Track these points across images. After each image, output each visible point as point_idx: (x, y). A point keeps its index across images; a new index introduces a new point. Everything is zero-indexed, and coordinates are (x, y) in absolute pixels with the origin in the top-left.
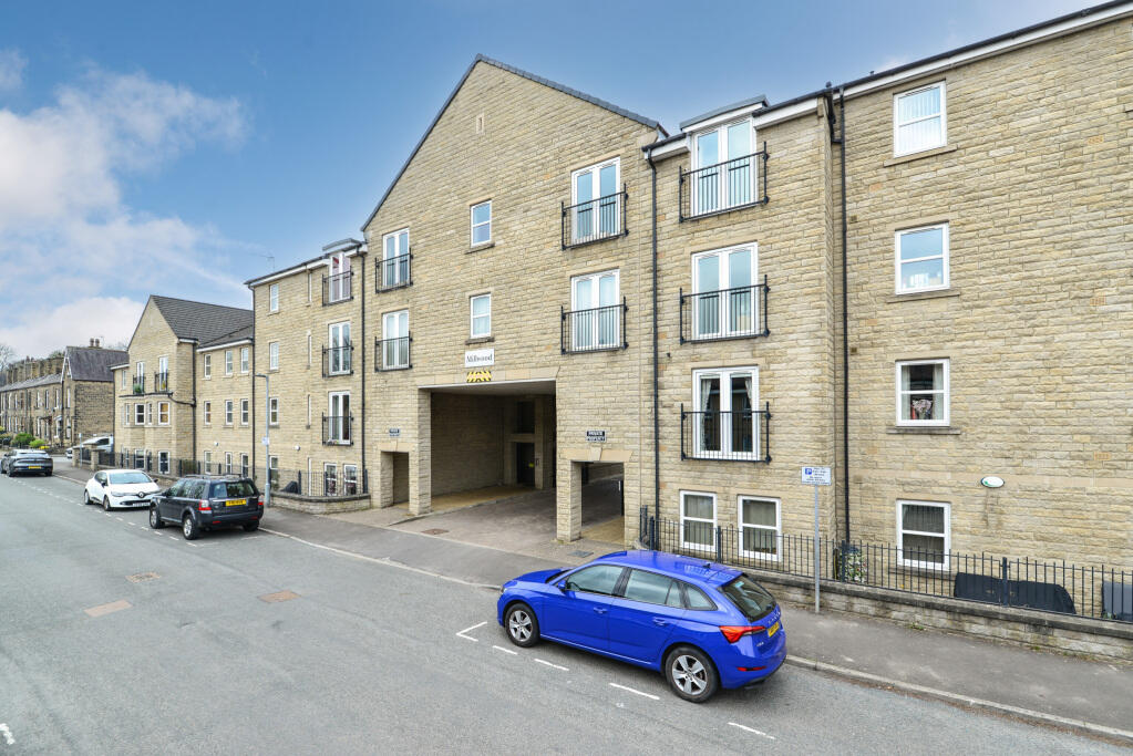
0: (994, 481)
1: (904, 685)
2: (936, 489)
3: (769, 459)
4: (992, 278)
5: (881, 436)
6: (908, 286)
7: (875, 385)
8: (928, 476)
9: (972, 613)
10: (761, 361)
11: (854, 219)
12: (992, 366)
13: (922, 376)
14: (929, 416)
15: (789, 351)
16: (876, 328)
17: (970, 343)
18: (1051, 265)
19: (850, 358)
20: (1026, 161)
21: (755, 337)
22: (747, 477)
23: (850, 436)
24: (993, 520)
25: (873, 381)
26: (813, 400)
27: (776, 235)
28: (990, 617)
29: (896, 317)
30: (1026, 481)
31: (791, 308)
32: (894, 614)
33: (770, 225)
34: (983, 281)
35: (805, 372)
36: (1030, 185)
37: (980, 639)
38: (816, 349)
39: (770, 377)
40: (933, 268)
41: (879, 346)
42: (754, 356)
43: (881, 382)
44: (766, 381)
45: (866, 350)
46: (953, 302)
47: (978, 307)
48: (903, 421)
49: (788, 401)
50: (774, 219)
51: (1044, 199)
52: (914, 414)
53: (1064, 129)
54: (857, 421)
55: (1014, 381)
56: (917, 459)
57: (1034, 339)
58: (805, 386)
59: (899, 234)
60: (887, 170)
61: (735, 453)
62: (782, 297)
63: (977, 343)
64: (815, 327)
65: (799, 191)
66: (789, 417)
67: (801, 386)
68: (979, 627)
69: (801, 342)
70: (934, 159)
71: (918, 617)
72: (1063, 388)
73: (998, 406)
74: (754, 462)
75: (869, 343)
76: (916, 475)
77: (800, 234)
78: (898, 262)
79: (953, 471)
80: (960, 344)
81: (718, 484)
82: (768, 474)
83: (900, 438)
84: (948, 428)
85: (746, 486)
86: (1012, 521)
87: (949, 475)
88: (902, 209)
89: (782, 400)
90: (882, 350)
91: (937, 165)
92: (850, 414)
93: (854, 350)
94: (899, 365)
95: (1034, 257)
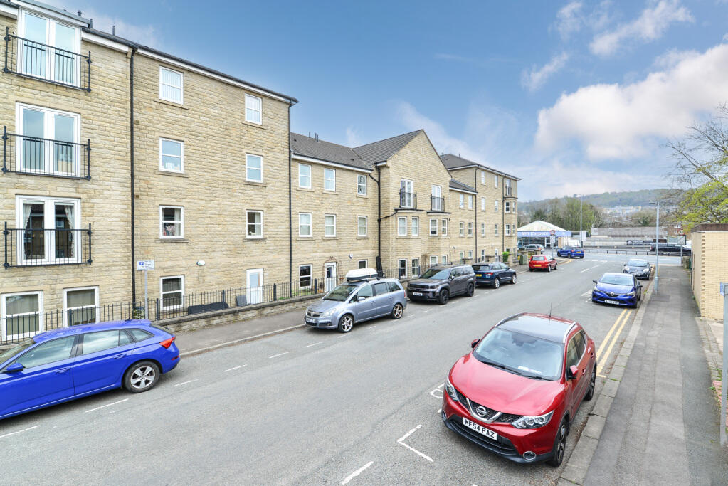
0: (201, 262)
1: (211, 347)
2: (179, 269)
3: (90, 261)
4: (201, 173)
5: (152, 244)
6: (165, 167)
7: (149, 217)
8: (175, 263)
9: (214, 316)
10: (84, 196)
11: (138, 122)
12: (201, 212)
13: (169, 214)
14: (173, 234)
15: (105, 192)
16: (150, 186)
17: (192, 201)
18: (221, 173)
19: (136, 201)
20: (214, 127)
21: (78, 179)
22: (71, 275)
23: (135, 245)
24: (201, 280)
25: (148, 215)
26: (122, 223)
27: (96, 115)
28: (220, 315)
29: (160, 182)
30: (213, 261)
31: (106, 165)
32: (184, 328)
33: (92, 108)
34: (197, 173)
35: (116, 206)
36: (214, 138)
37: (217, 326)
38: (124, 193)
39: (91, 207)
40: (176, 162)
41: (151, 196)
42: (77, 192)
43: (152, 215)
44: (88, 210)
45: (144, 197)
46: (185, 180)
47: (196, 185)
48: (162, 237)
49: (104, 223)
50: (95, 104)
51: (219, 146)
52: (166, 233)
53: (226, 120)
54: (139, 236)
55: (209, 219)
56: (170, 255)
57: (215, 202)
58: (117, 215)
59: (161, 139)
60: (156, 103)
61: (58, 259)
62: (99, 156)
63: (196, 201)
64: (123, 180)
65: (113, 95)
66: (105, 234)
67: (113, 214)
68: (216, 321)
69: (114, 188)
70: (178, 109)
71: (194, 325)
72: (225, 223)
73: (203, 229)
74: (78, 264)
75: (146, 193)
76: (170, 263)
77: (114, 121)
78: (161, 154)
79: (185, 260)
80: (189, 200)
81: (45, 284)
82: (89, 271)
83: (162, 245)
84: (184, 240)
85: (72, 280)
86: (208, 279)
87: (184, 262)
88: (163, 127)
89: (101, 223)
90: (152, 198)
91: (180, 112)
92: (135, 232)
93: (137, 196)
94: (161, 207)
95: (214, 168)
